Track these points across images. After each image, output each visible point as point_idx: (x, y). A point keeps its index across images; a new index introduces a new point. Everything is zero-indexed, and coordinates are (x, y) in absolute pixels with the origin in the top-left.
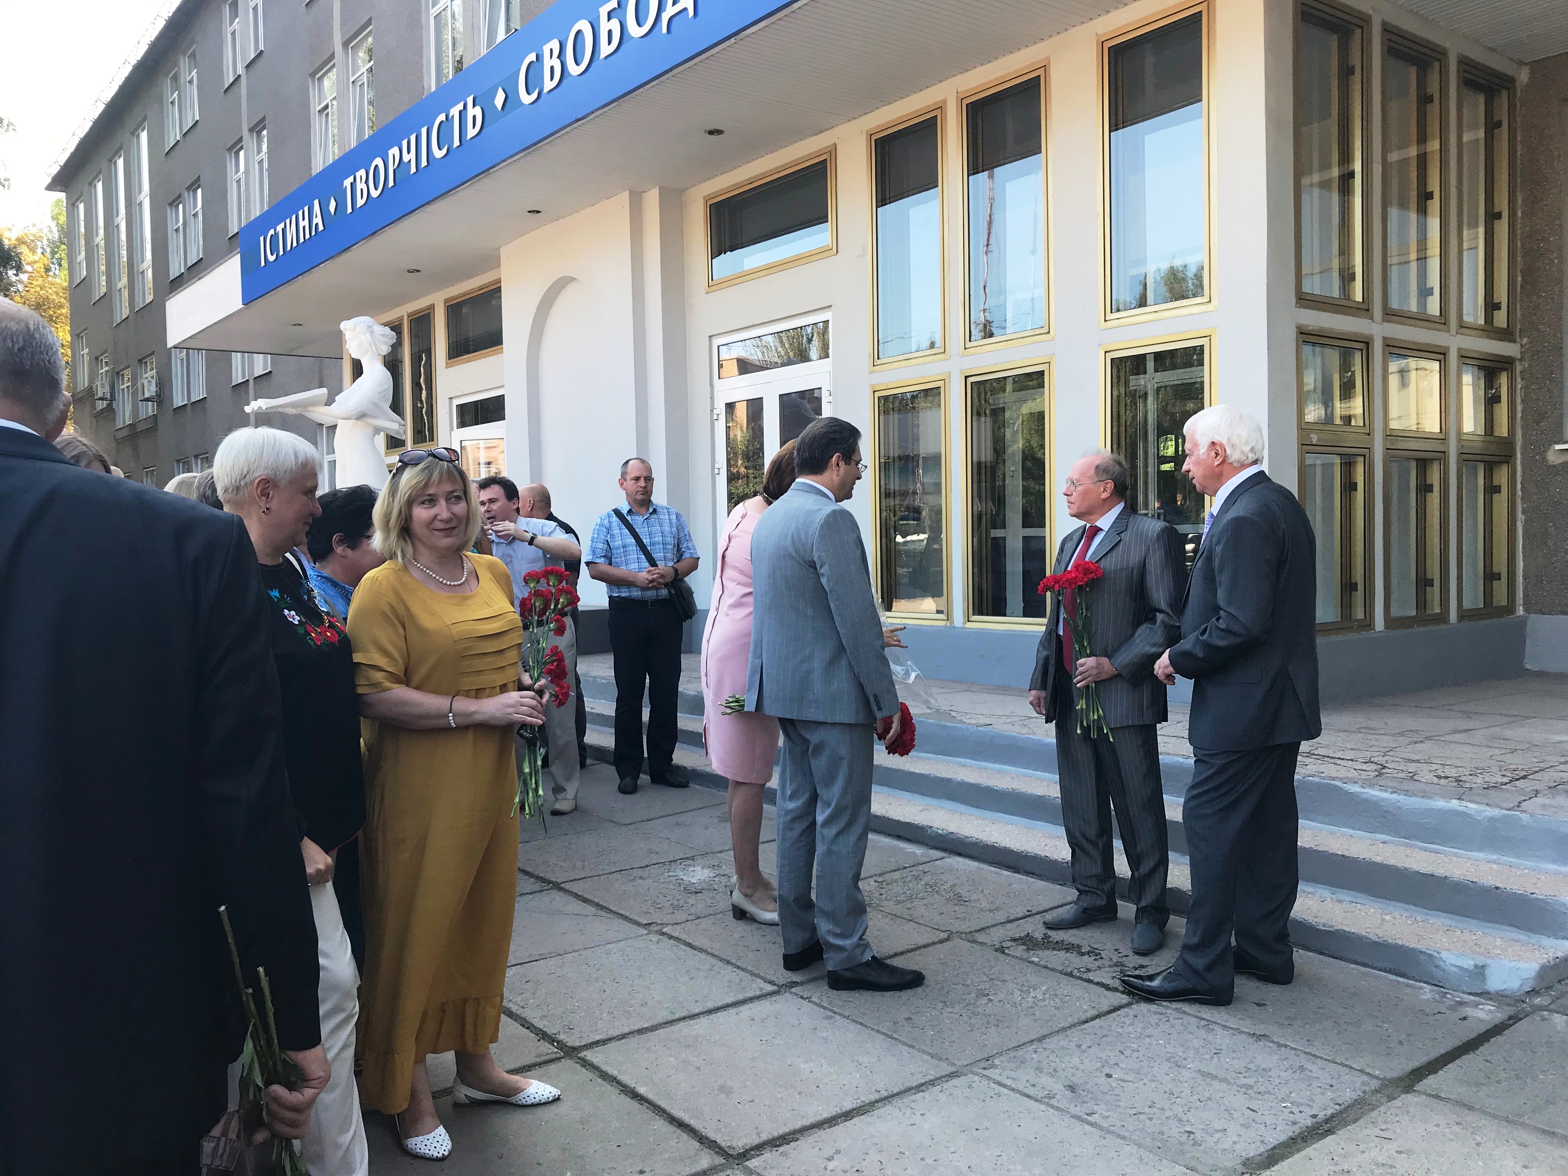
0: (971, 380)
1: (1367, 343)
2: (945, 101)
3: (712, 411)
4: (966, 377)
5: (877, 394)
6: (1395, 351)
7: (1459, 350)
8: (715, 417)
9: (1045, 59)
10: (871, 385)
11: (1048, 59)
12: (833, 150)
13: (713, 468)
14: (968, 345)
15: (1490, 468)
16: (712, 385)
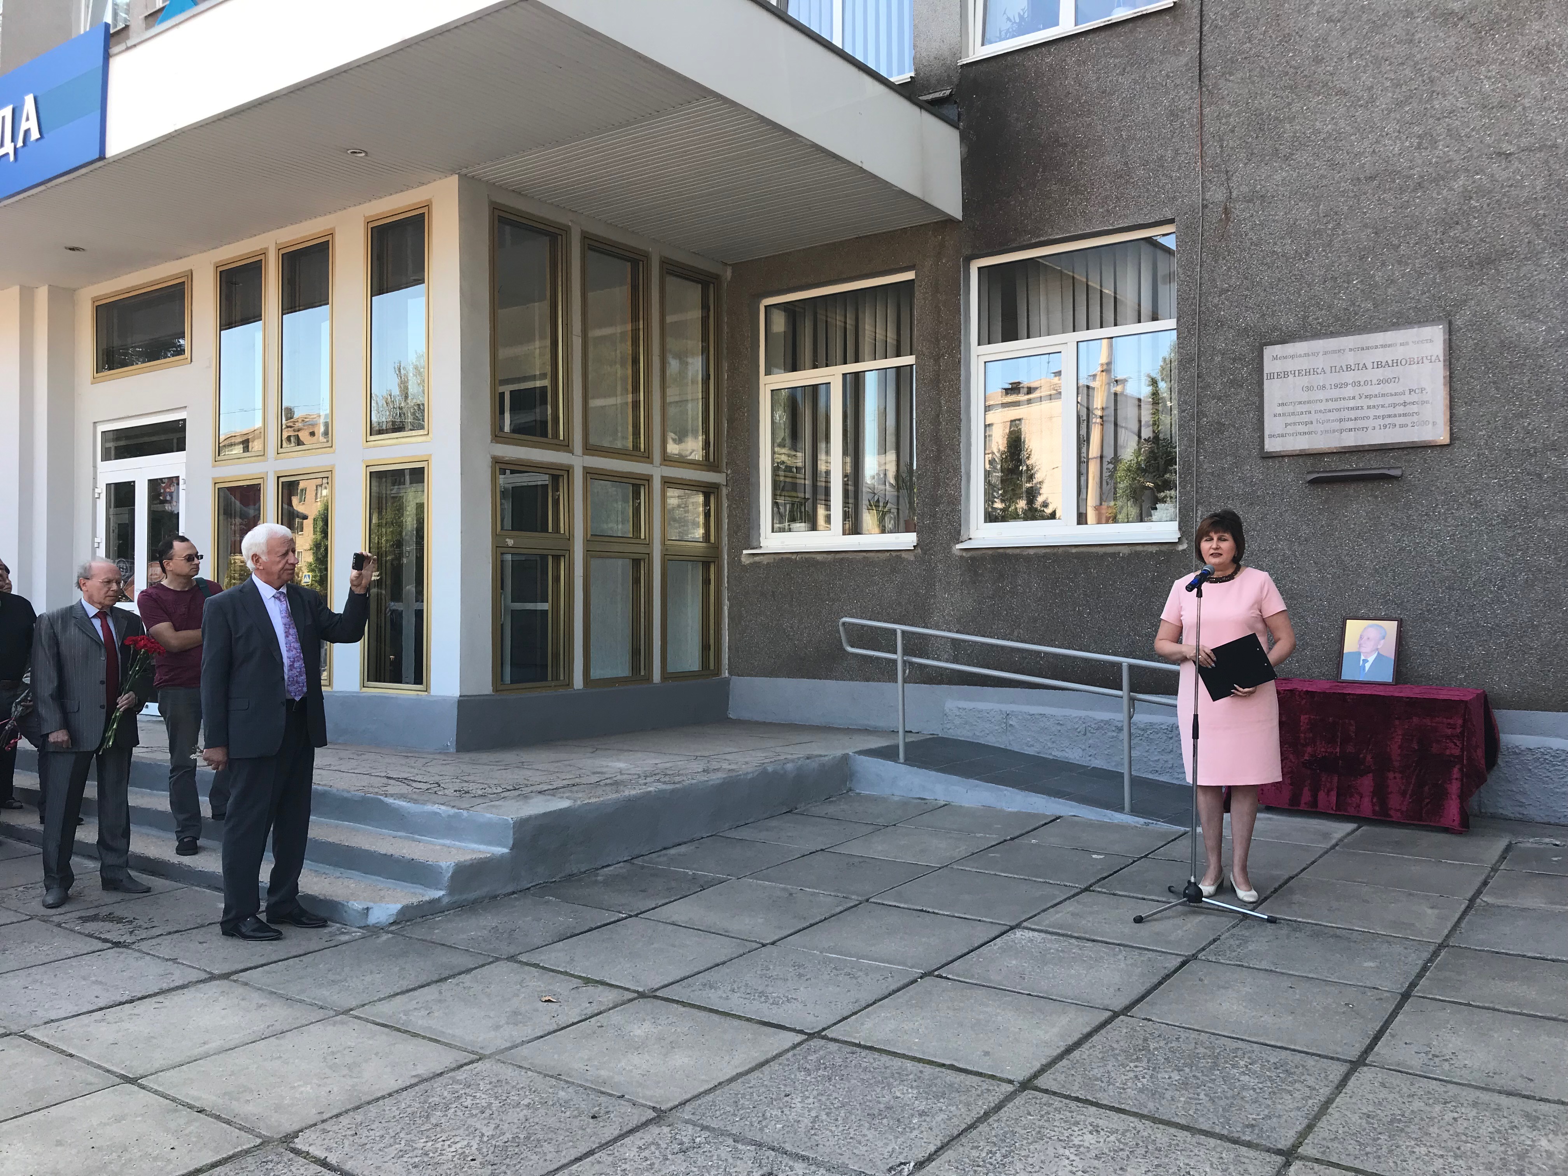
0: (281, 480)
1: (568, 471)
2: (267, 249)
3: (94, 490)
4: (278, 477)
5: (218, 486)
6: (596, 476)
7: (662, 477)
8: (97, 496)
9: (331, 229)
10: (213, 478)
11: (334, 229)
12: (190, 274)
13: (93, 542)
14: (280, 450)
15: (706, 565)
16: (95, 467)
